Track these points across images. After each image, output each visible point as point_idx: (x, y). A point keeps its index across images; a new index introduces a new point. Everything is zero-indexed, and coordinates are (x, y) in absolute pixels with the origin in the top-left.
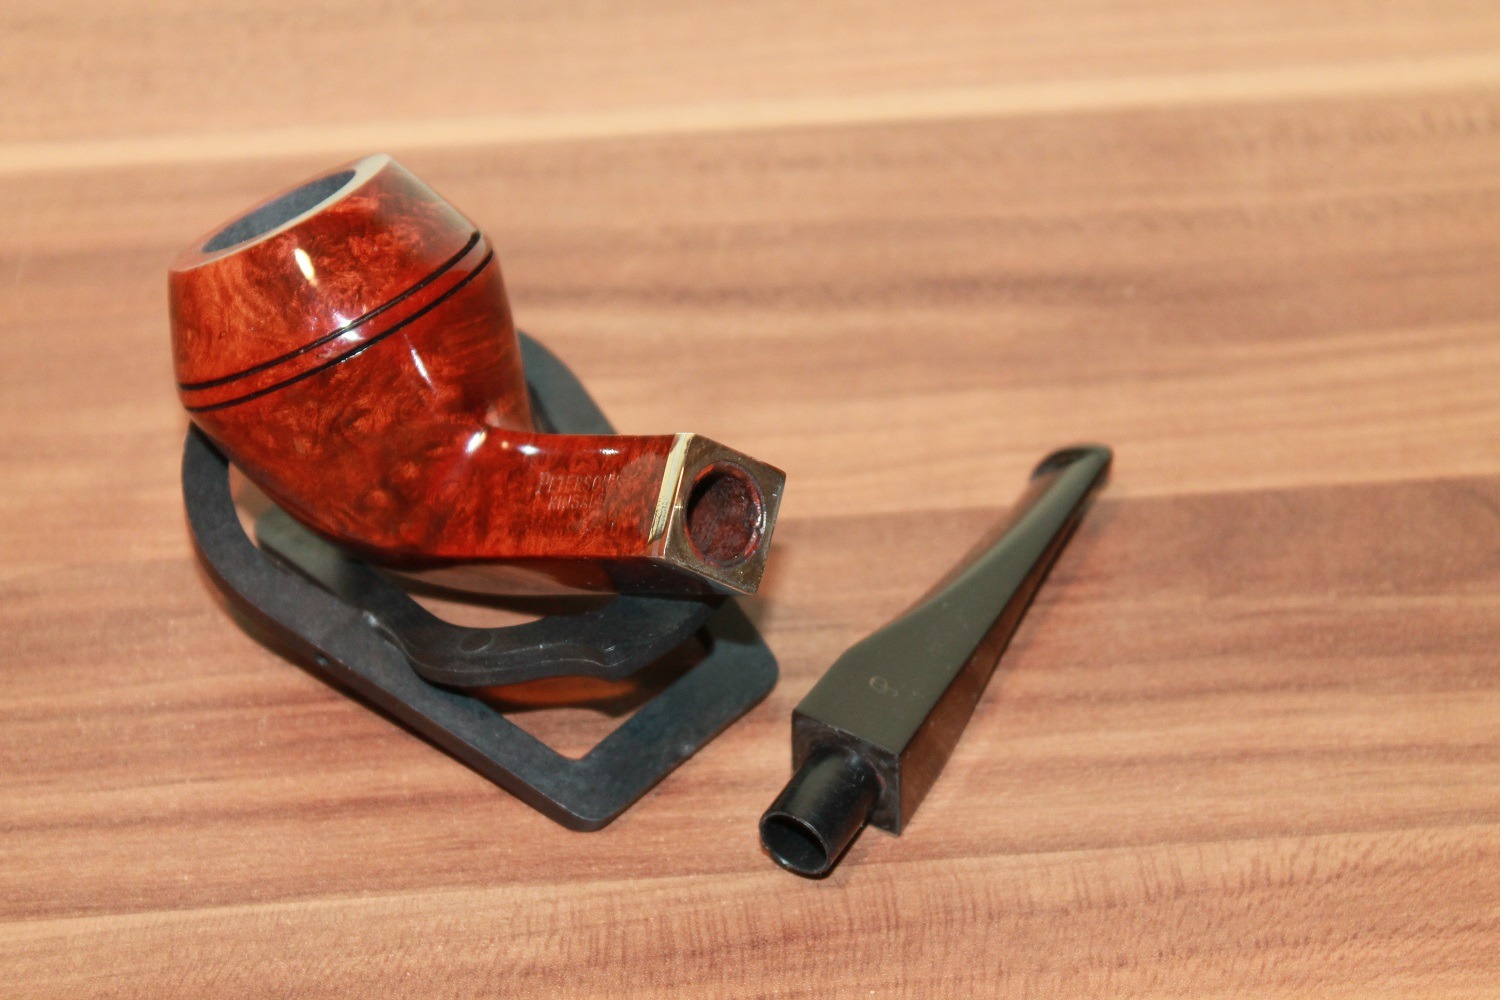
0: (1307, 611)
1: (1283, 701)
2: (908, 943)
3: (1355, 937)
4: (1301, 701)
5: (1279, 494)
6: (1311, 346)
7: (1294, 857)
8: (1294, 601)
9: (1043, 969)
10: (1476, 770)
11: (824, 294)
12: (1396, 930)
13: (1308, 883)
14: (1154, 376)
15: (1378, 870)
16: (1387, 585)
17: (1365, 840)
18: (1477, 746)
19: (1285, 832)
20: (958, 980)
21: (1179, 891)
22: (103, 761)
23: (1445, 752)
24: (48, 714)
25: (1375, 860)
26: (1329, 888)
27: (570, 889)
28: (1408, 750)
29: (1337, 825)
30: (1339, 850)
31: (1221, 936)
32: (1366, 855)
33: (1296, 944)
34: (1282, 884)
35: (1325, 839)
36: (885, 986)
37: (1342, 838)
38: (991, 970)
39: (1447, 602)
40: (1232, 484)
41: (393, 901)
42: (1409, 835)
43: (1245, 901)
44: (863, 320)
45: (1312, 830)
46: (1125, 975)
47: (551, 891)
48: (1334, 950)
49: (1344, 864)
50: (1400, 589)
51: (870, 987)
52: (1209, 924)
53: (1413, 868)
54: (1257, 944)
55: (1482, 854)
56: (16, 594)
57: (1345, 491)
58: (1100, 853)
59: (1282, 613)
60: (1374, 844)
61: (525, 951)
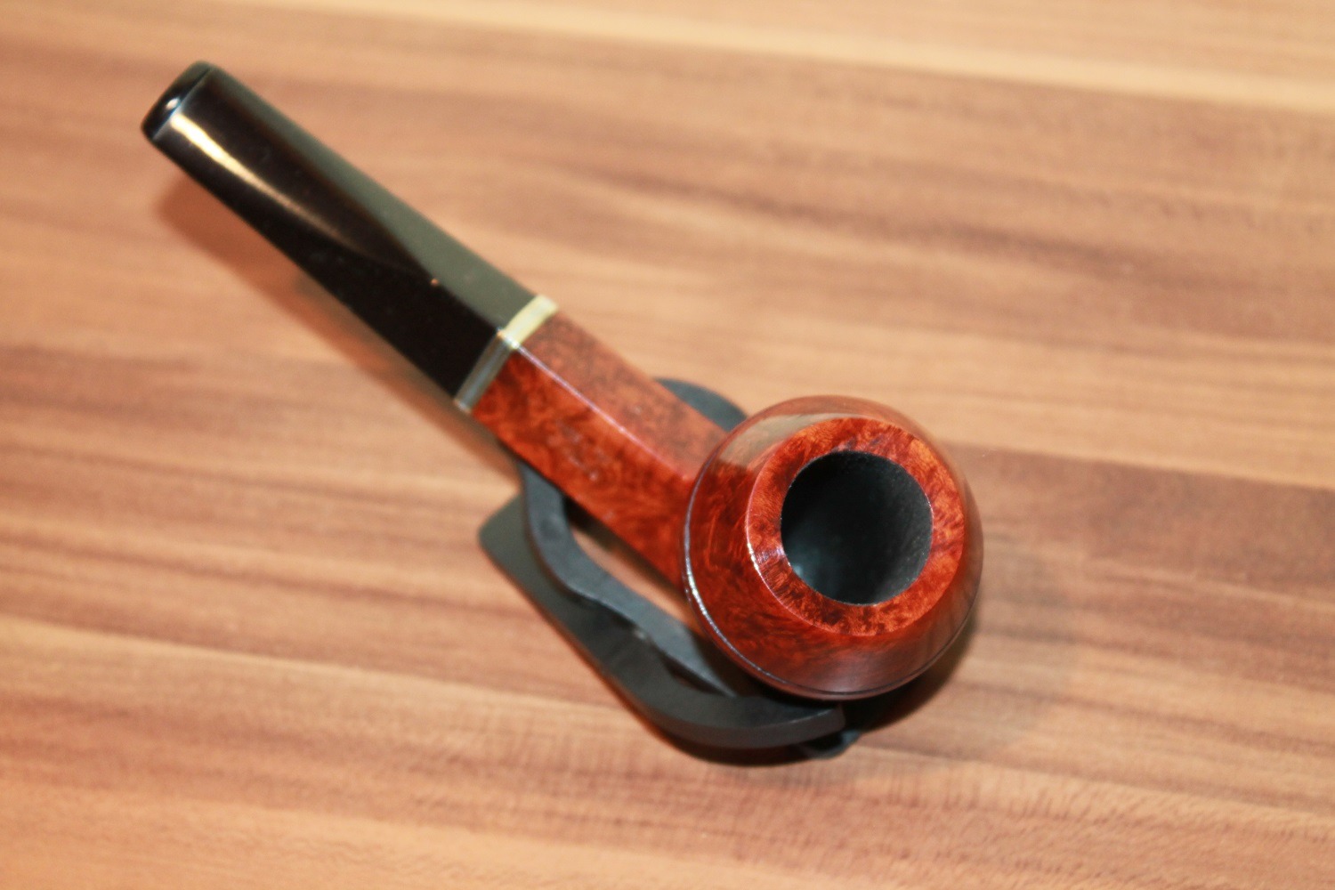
0: (1167, 585)
1: (1119, 660)
2: (746, 800)
3: (1098, 875)
4: (1131, 662)
5: (1183, 477)
6: (1261, 347)
7: (1075, 796)
8: (1159, 574)
9: (842, 845)
10: (1253, 754)
11: (877, 225)
12: (1133, 877)
13: (1078, 821)
14: (1121, 349)
15: (1139, 823)
16: (1242, 576)
17: (1137, 794)
18: (1261, 734)
19: (1075, 771)
20: (773, 840)
21: (973, 805)
22: (204, 518)
23: (1235, 733)
24: (175, 471)
25: (1140, 813)
26: (1092, 830)
27: (506, 699)
28: (1201, 725)
29: (1120, 777)
30: (1115, 798)
31: (991, 851)
32: (1133, 808)
33: (1048, 871)
34: (1057, 817)
35: (1106, 786)
36: (715, 832)
37: (1120, 789)
38: (802, 838)
39: (1286, 601)
40: (1148, 460)
41: (374, 679)
42: (1175, 798)
43: (1022, 824)
44: (900, 254)
45: (1099, 776)
46: (902, 866)
47: (494, 697)
48: (1076, 882)
49: (1113, 811)
50: (1252, 581)
51: (704, 830)
52: (985, 839)
53: (1167, 827)
54: (1017, 864)
55: (1228, 828)
56: (182, 366)
57: (1240, 484)
58: (922, 758)
59: (1145, 582)
60: (1143, 800)
61: (457, 742)
